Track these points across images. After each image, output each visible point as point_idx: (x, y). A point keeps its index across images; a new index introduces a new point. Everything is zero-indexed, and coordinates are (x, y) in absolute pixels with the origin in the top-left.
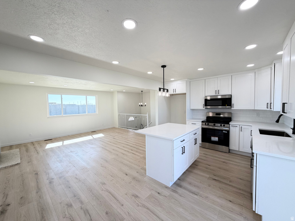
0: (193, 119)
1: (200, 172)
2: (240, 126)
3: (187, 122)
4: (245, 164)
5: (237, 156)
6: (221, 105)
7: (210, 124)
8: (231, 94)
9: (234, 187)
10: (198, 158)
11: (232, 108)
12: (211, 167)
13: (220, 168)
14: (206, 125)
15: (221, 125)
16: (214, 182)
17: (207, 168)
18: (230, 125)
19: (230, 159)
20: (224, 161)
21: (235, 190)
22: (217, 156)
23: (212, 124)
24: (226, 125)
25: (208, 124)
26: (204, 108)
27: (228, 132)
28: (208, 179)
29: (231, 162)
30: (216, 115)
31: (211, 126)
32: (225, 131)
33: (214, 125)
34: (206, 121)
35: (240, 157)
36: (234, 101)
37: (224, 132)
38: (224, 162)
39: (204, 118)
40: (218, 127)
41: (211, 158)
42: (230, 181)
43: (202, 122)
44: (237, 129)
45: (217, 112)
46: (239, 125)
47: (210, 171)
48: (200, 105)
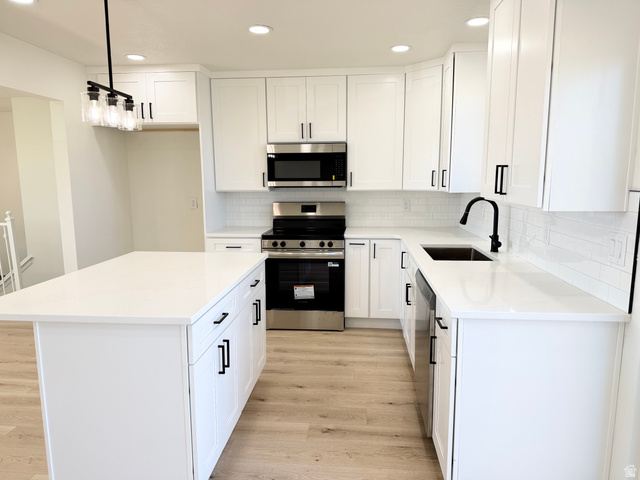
0: (226, 228)
1: (279, 420)
2: (373, 242)
3: (208, 243)
4: (390, 355)
5: (366, 336)
6: (319, 177)
7: (290, 243)
8: (344, 140)
9: (382, 435)
10: (264, 371)
11: (349, 188)
12: (308, 392)
13: (332, 387)
14: (276, 250)
15: (322, 244)
16: (327, 439)
17: (295, 399)
18: (347, 242)
19: (352, 349)
20: (336, 358)
21: (385, 442)
22: (315, 347)
23: (296, 243)
24: (336, 243)
25: (283, 244)
26: (266, 189)
27: (342, 262)
28: (309, 436)
29: (357, 359)
30: (303, 211)
31: (292, 250)
32: (334, 261)
33: (303, 244)
34: (272, 234)
35: (374, 336)
36: (352, 165)
37: (330, 264)
38: (339, 363)
39: (267, 226)
40: (313, 250)
41: (301, 360)
42: (369, 420)
43: (264, 237)
44: (365, 251)
45: (304, 200)
46: (370, 239)
47: (308, 405)
48: (251, 175)
